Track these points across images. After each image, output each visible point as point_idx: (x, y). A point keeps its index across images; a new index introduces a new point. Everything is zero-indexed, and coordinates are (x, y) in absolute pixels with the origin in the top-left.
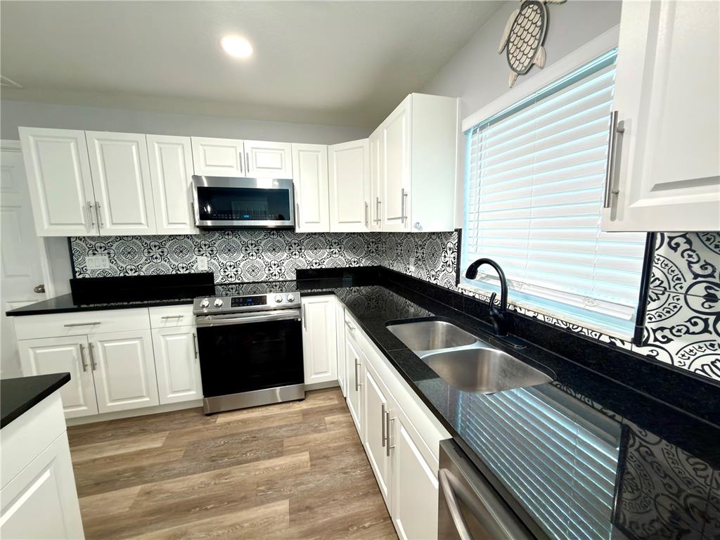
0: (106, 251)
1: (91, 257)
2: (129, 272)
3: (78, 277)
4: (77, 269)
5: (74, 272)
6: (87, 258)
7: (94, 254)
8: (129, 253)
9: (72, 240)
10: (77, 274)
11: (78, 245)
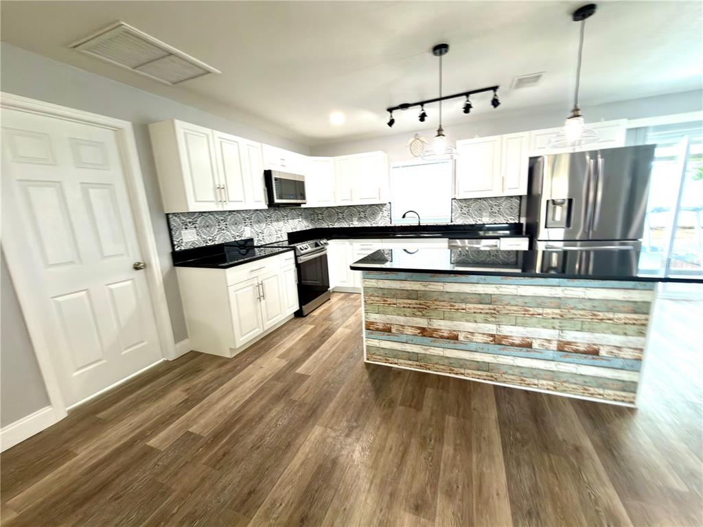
0: (193, 226)
1: (184, 232)
2: (209, 242)
3: (177, 249)
4: (175, 243)
5: (173, 246)
6: (182, 232)
7: (186, 228)
8: (208, 226)
9: (170, 216)
10: (176, 247)
11: (174, 220)
